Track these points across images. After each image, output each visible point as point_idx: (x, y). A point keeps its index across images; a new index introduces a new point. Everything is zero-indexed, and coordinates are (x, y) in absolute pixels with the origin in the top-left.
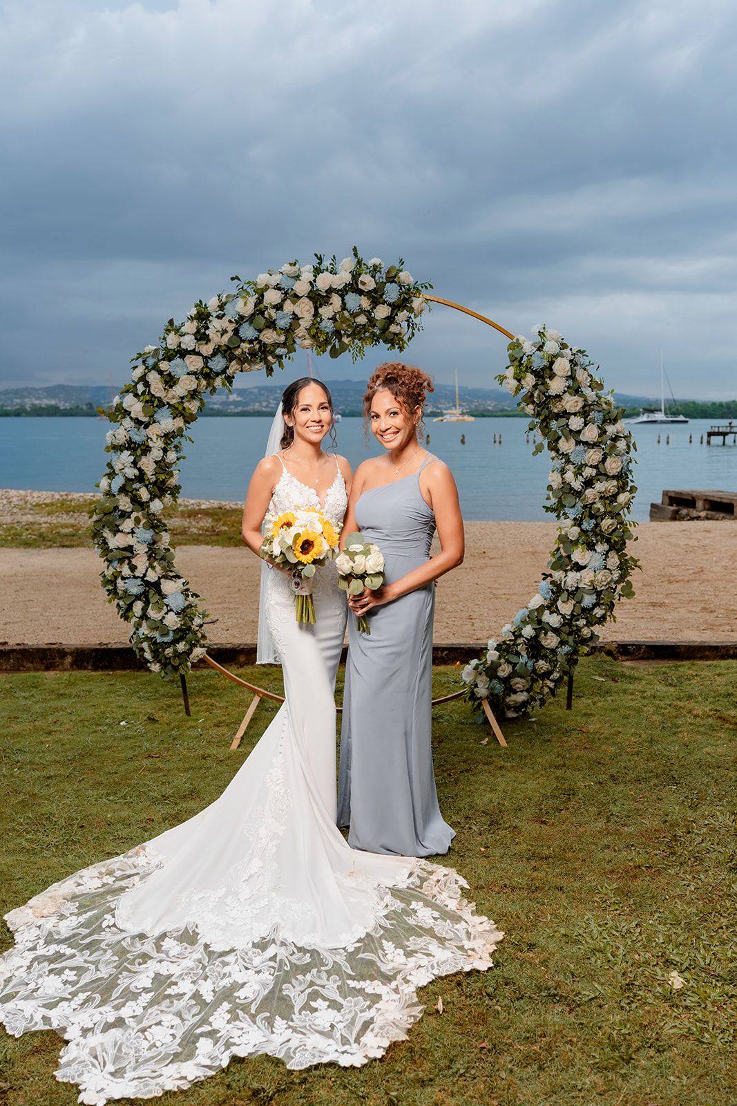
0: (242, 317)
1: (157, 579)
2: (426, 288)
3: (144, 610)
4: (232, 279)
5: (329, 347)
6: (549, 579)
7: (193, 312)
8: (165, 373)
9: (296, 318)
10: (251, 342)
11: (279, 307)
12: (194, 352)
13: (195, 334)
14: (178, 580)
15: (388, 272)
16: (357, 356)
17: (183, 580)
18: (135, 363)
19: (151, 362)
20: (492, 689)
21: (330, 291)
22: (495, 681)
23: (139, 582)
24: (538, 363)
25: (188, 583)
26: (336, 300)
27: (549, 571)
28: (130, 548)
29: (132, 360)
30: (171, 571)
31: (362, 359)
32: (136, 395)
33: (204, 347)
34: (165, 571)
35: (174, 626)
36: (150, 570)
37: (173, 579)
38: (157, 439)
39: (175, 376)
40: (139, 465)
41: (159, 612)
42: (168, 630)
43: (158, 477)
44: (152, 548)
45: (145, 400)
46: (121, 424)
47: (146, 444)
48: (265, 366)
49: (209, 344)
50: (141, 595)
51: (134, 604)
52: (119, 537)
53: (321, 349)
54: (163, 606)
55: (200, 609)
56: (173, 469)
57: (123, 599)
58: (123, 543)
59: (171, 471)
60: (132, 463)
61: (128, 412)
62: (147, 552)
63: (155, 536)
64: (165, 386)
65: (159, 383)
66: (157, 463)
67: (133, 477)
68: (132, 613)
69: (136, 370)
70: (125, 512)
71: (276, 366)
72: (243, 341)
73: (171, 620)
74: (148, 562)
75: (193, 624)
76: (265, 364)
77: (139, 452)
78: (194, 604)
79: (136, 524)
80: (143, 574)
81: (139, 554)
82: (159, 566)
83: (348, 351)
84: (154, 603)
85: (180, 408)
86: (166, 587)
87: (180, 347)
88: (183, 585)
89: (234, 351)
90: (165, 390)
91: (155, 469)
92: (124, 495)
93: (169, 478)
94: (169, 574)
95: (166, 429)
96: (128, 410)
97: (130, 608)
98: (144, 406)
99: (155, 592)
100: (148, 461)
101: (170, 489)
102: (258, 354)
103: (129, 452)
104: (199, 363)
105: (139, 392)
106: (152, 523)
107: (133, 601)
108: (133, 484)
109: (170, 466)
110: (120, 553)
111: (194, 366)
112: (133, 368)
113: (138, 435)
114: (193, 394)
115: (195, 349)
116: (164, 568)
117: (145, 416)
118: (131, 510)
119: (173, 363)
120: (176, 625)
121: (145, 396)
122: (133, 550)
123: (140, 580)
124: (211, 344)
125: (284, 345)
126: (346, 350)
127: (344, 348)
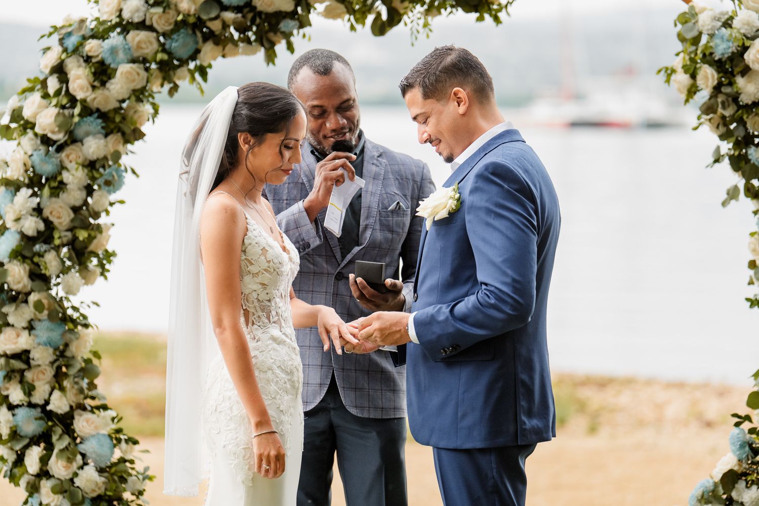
1: (67, 409)
3: (44, 460)
5: (370, 18)
6: (746, 426)
8: (94, 60)
10: (237, 9)
12: (142, 25)
14: (102, 413)
16: (418, 32)
17: (111, 413)
18: (46, 42)
19: (72, 42)
23: (37, 412)
24: (723, 48)
25: (121, 418)
27: (744, 410)
28: (24, 356)
29: (42, 37)
30: (93, 398)
31: (428, 36)
32: (46, 96)
33: (160, 17)
34: (82, 396)
35: (93, 491)
36: (57, 394)
37: (95, 410)
38: (77, 169)
39: (110, 64)
40: (46, 213)
41: (69, 465)
42: (83, 496)
43: (77, 235)
44: (62, 355)
45: (59, 105)
46: (19, 144)
47: (59, 179)
48: (263, 50)
49: (168, 13)
50: (40, 435)
51: (28, 452)
52: (7, 335)
53: (357, 20)
54: (75, 456)
55: (139, 466)
56: (103, 220)
57: (9, 445)
58: (13, 346)
59: (98, 224)
60: (34, 209)
61: (31, 123)
62: (52, 363)
63: (68, 336)
64: (94, 81)
65: (83, 77)
66: (76, 210)
67: (35, 234)
68: (24, 467)
69: (49, 53)
70: (18, 293)
71: (281, 47)
72: (225, 8)
73: (87, 481)
74: (54, 380)
75: (125, 490)
76: (262, 45)
77: (46, 191)
78: (128, 457)
79: (37, 313)
80: (45, 400)
81: (39, 366)
82: (73, 387)
83: (402, 23)
84: (62, 451)
85: (118, 119)
86: (82, 424)
87: (120, 16)
88: (111, 422)
89: (209, 24)
90: (94, 87)
91: (72, 221)
92: (19, 263)
93: (95, 237)
94: (89, 402)
95: (93, 153)
96: (31, 120)
97: (20, 460)
98: (58, 114)
99: (63, 431)
100: (61, 207)
101: (97, 255)
102: (250, 29)
103: (30, 192)
104: (151, 43)
105: (51, 90)
106: (64, 313)
107: (27, 447)
108: (34, 245)
109: (96, 215)
110: (7, 363)
111: (141, 48)
112: (44, 49)
113: (47, 162)
114: (140, 94)
115: (144, 21)
116: (81, 391)
117: (59, 131)
118: (29, 288)
119: (107, 43)
120: (97, 489)
121: (61, 97)
122: (29, 358)
123: (39, 410)
124: (172, 12)
125: (293, 15)
126: (399, 21)
127: (396, 19)
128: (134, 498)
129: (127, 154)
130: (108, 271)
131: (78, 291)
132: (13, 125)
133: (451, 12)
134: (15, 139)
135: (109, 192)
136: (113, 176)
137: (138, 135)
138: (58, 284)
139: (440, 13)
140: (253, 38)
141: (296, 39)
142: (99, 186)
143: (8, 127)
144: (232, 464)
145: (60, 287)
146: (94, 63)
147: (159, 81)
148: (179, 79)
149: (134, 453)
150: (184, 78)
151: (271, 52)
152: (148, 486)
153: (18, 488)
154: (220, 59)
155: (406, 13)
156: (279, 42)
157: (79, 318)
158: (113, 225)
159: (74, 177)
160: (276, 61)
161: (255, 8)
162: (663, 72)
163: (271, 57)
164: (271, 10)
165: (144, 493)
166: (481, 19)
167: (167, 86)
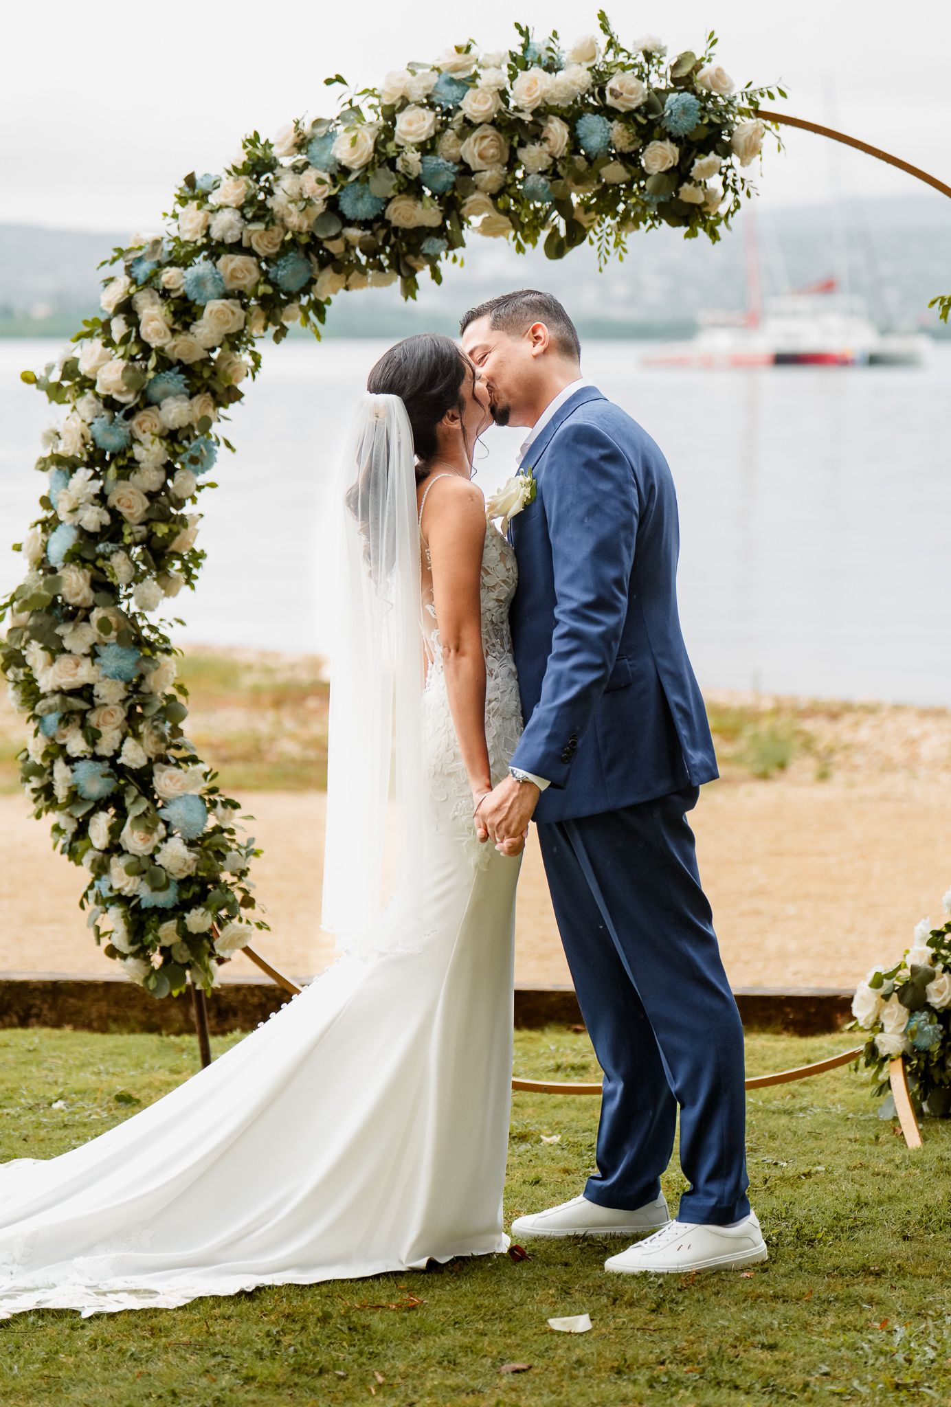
0: (345, 171)
1: (144, 762)
2: (771, 96)
3: (115, 831)
4: (329, 82)
5: (544, 234)
7: (240, 157)
8: (173, 295)
9: (465, 171)
10: (365, 224)
11: (427, 148)
12: (238, 248)
13: (241, 208)
14: (191, 767)
15: (675, 67)
16: (608, 252)
17: (203, 767)
18: (108, 271)
19: (143, 270)
20: (913, 1034)
21: (542, 112)
22: (923, 1016)
23: (104, 767)
25: (216, 775)
26: (557, 130)
28: (85, 692)
29: (103, 264)
30: (178, 747)
31: (621, 258)
32: (109, 343)
33: (261, 237)
34: (164, 745)
35: (181, 870)
36: (130, 743)
37: (181, 764)
38: (152, 442)
39: (195, 300)
40: (112, 501)
41: (148, 836)
42: (167, 878)
43: (154, 530)
44: (136, 691)
45: (128, 356)
46: (74, 408)
47: (129, 454)
48: (399, 277)
49: (272, 230)
50: (108, 797)
51: (93, 820)
52: (62, 665)
53: (526, 239)
54: (157, 825)
55: (241, 838)
56: (188, 510)
57: (68, 810)
58: (71, 680)
59: (182, 515)
60: (96, 496)
61: (90, 380)
62: (123, 701)
63: (145, 665)
64: (174, 323)
65: (159, 318)
66: (151, 496)
67: (98, 529)
68: (87, 840)
69: (113, 286)
70: (77, 608)
71: (423, 276)
72: (348, 223)
73: (173, 857)
74: (126, 724)
75: (222, 869)
76: (399, 273)
77: (112, 471)
78: (226, 826)
79: (102, 635)
80: (114, 751)
81: (106, 705)
82: (151, 733)
83: (587, 241)
84: (137, 818)
85: (206, 374)
86: (165, 781)
87: (207, 235)
88: (203, 780)
89: (327, 245)
90: (174, 332)
91: (147, 511)
92: (76, 569)
93: (178, 533)
94: (172, 752)
95: (174, 419)
96: (90, 376)
97: (82, 831)
98: (126, 368)
99: (139, 792)
100: (132, 493)
101: (180, 557)
102: (382, 250)
103: (90, 472)
104: (249, 271)
105: (117, 335)
106: (139, 635)
107: (91, 813)
108: (97, 544)
109: (180, 503)
110: (63, 702)
111: (237, 278)
112: (104, 281)
113: (112, 433)
114: (235, 341)
115: (240, 241)
116: (162, 738)
117: (128, 392)
118: (90, 603)
119: (191, 272)
120: (185, 869)
121: (129, 345)
122: (92, 695)
123: (107, 764)
124: (277, 229)
125: (440, 232)
126: (583, 239)
127: (579, 235)
128: (235, 879)
129: (219, 421)
130: (196, 578)
131: (157, 605)
132: (66, 383)
133: (651, 227)
134: (69, 402)
135: (196, 473)
136: (201, 451)
137: (234, 395)
138: (129, 596)
139: (638, 227)
140: (386, 263)
141: (444, 265)
142: (182, 464)
143: (59, 386)
144: (462, 841)
145: (132, 600)
146: (173, 299)
147: (262, 322)
148: (288, 320)
149: (235, 820)
150: (293, 318)
151: (410, 282)
152: (253, 863)
153: (80, 867)
154: (342, 292)
155: (591, 227)
156: (422, 268)
157: (157, 640)
158: (202, 515)
159: (150, 452)
160: (418, 293)
161: (389, 222)
162: (937, 304)
163: (410, 288)
164: (410, 225)
165: (249, 873)
166: (692, 234)
167: (272, 329)
